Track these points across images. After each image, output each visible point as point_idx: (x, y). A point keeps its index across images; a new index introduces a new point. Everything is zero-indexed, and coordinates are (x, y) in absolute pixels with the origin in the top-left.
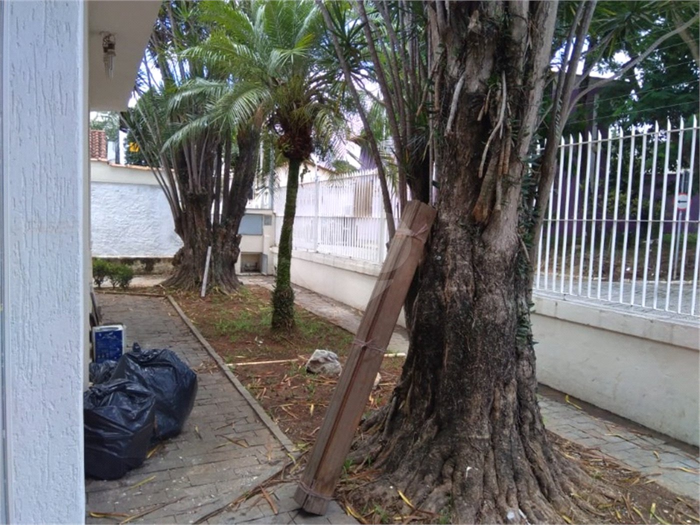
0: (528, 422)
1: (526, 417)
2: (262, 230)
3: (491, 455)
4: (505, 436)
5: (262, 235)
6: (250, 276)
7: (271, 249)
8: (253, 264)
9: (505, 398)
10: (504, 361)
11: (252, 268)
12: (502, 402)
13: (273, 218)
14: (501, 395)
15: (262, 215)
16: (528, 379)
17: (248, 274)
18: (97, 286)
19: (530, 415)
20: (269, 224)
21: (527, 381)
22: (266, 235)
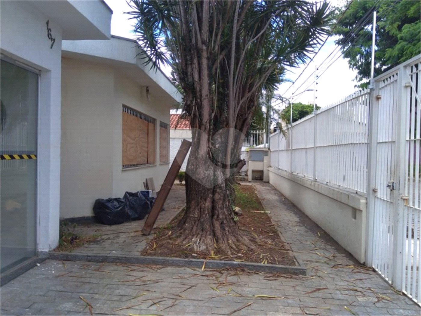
0: (216, 214)
1: (216, 213)
2: (263, 158)
3: (197, 223)
4: (203, 217)
5: (263, 161)
6: (256, 182)
7: (267, 168)
8: (259, 176)
9: (204, 204)
10: (203, 191)
11: (259, 178)
12: (203, 205)
13: (269, 152)
14: (203, 203)
15: (263, 151)
16: (218, 199)
17: (255, 181)
18: (180, 183)
19: (217, 212)
20: (267, 155)
21: (217, 200)
22: (265, 161)
